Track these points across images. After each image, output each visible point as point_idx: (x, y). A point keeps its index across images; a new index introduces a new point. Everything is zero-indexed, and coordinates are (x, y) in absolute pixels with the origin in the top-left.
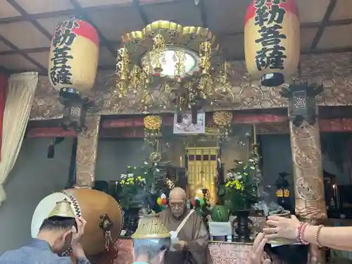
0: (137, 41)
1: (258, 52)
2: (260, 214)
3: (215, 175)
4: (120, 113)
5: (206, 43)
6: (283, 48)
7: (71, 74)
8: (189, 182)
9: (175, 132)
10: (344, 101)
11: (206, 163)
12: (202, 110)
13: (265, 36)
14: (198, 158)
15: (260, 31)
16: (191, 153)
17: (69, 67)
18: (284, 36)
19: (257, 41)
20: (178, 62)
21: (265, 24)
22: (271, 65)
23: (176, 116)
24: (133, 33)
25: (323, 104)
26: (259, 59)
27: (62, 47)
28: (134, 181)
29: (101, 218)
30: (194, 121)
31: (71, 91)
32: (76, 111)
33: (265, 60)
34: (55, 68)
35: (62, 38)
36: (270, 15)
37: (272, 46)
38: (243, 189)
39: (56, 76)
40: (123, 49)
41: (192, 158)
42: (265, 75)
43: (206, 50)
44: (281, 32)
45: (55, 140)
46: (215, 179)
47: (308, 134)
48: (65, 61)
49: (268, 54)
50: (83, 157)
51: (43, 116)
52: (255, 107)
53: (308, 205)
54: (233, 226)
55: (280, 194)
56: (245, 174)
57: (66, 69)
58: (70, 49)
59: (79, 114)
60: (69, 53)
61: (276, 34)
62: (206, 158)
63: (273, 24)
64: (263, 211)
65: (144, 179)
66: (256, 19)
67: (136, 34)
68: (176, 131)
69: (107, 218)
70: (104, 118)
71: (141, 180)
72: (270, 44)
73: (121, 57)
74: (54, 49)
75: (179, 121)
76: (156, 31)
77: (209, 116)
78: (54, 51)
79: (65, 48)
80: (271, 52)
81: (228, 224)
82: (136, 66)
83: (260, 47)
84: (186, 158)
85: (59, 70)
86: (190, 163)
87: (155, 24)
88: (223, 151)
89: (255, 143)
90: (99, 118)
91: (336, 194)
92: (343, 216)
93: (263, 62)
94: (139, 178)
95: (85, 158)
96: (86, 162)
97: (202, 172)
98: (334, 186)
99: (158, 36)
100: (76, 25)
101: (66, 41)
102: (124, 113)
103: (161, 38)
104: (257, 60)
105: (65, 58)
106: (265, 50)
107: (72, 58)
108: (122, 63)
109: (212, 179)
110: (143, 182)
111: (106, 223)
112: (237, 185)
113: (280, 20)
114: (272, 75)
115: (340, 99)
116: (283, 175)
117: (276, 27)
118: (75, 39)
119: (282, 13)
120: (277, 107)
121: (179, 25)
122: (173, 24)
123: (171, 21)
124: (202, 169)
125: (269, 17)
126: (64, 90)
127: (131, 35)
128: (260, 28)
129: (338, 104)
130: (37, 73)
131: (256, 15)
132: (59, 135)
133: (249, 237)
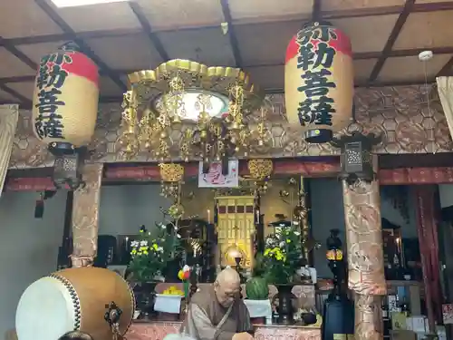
0: (149, 82)
1: (301, 104)
2: (307, 282)
3: (252, 231)
4: (129, 160)
5: (237, 88)
6: (331, 100)
7: (62, 126)
8: (220, 242)
9: (200, 186)
10: (409, 147)
11: (241, 216)
12: (234, 158)
13: (310, 84)
14: (231, 210)
15: (303, 77)
16: (221, 204)
17: (60, 117)
18: (332, 85)
19: (300, 89)
20: (202, 110)
21: (310, 67)
22: (317, 121)
23: (201, 165)
24: (143, 72)
25: (384, 152)
26: (303, 113)
27: (49, 89)
28: (148, 250)
29: (107, 306)
30: (225, 172)
31: (63, 147)
32: (71, 164)
33: (309, 114)
34: (41, 117)
35: (50, 77)
36: (316, 57)
37: (318, 97)
38: (284, 260)
39: (42, 128)
40: (131, 92)
41: (223, 210)
42: (310, 131)
43: (237, 96)
44: (330, 79)
45: (44, 194)
46: (252, 236)
47: (364, 189)
48: (54, 108)
49: (312, 107)
50: (81, 219)
51: (27, 164)
52: (300, 154)
53: (364, 278)
54: (272, 303)
55: (331, 255)
56: (288, 241)
57: (56, 119)
58: (60, 93)
59: (74, 168)
60: (59, 98)
61: (323, 82)
62: (241, 209)
63: (320, 68)
64: (310, 277)
65: (161, 249)
66: (300, 60)
67: (146, 73)
68: (202, 184)
69: (114, 307)
70: (107, 166)
71: (157, 249)
72: (315, 94)
73: (128, 103)
74: (40, 91)
75: (206, 171)
76: (173, 72)
77: (243, 164)
78: (39, 95)
79: (54, 91)
80: (317, 104)
81: (267, 302)
82: (148, 112)
83: (303, 97)
84: (216, 210)
85: (47, 120)
86: (221, 216)
87: (172, 62)
88: (261, 200)
89: (301, 192)
90: (101, 167)
91: (401, 250)
92: (407, 277)
93: (307, 117)
94: (155, 246)
95: (84, 219)
96: (86, 224)
97: (236, 227)
98: (398, 240)
99: (176, 79)
100: (67, 58)
101: (55, 82)
102: (134, 160)
103: (180, 83)
104: (300, 114)
105: (54, 104)
106: (309, 102)
107: (63, 104)
108: (129, 110)
109: (248, 237)
110: (159, 252)
111: (113, 312)
112: (278, 253)
113: (328, 64)
114: (318, 132)
115: (404, 145)
116: (335, 232)
117: (324, 72)
118: (67, 78)
119: (331, 53)
120: (328, 154)
121: (202, 65)
122: (195, 64)
123: (192, 60)
124: (236, 223)
125: (315, 59)
126: (55, 145)
127: (140, 74)
128: (304, 73)
129: (402, 152)
130: (17, 106)
131: (299, 55)
132: (49, 189)
133: (292, 317)
